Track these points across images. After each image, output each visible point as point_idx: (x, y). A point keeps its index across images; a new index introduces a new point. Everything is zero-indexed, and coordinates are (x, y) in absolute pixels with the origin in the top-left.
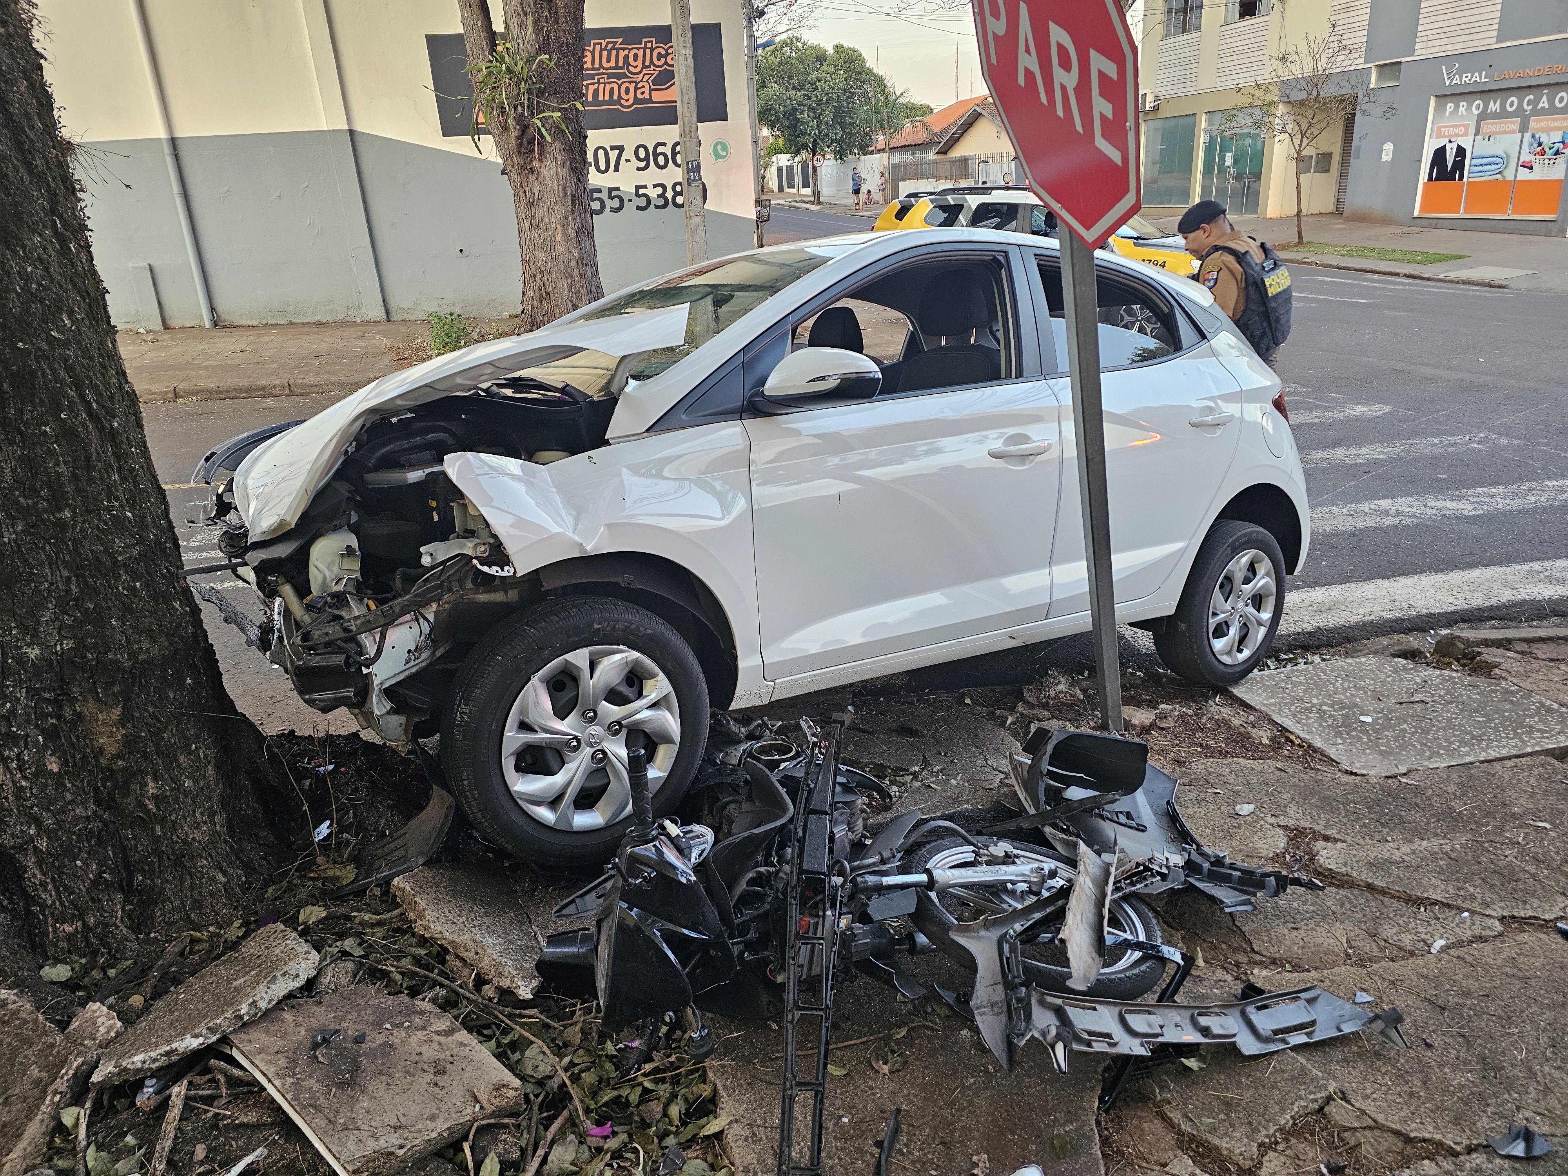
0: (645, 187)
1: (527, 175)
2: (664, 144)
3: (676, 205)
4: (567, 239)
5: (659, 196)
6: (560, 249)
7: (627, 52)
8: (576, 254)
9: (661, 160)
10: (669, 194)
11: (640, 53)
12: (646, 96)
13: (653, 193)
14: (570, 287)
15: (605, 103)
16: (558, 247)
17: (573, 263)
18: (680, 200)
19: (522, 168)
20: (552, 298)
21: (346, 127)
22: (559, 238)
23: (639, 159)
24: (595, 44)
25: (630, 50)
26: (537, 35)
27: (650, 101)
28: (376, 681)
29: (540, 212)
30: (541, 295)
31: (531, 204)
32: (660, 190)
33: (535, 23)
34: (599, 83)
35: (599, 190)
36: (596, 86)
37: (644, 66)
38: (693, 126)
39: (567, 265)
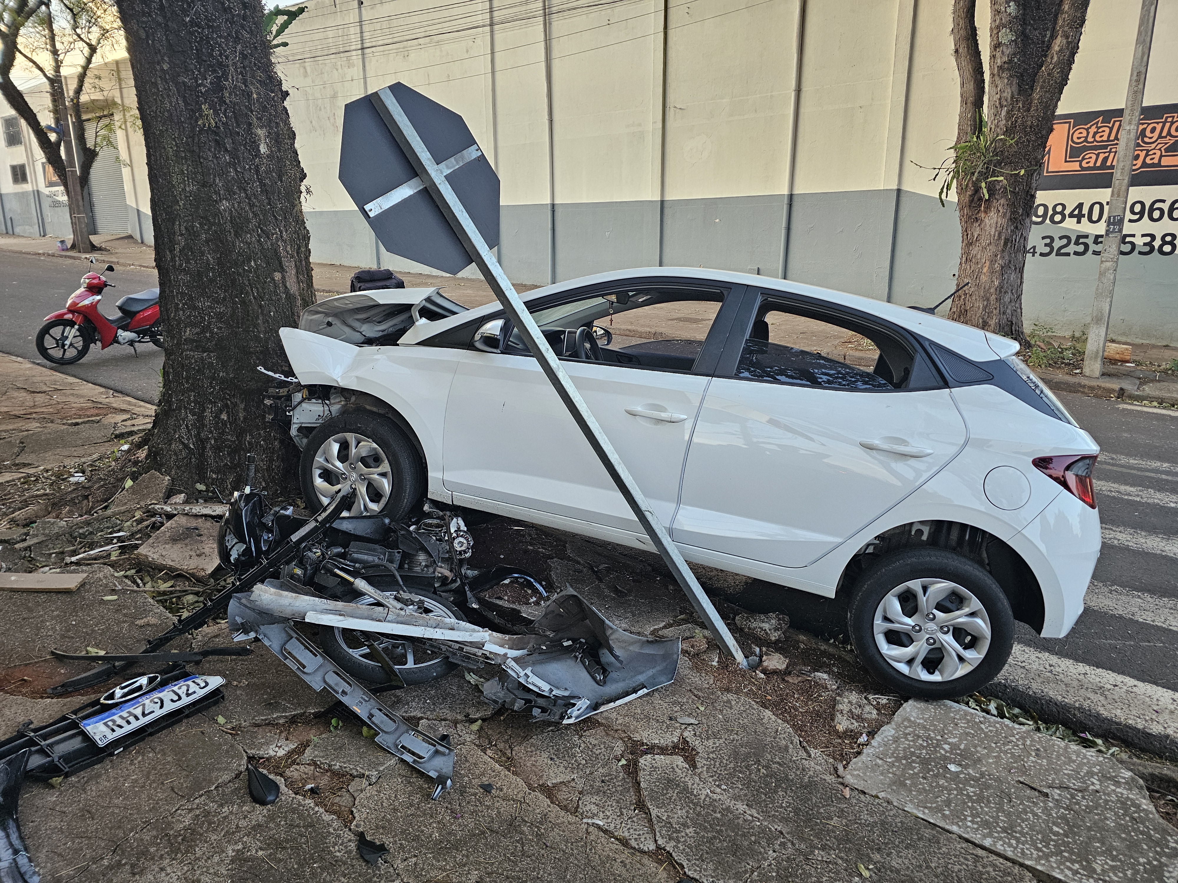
0: (1133, 236)
1: (972, 223)
2: (1163, 201)
3: (1161, 251)
4: (992, 272)
5: (1145, 244)
6: (984, 278)
7: (1145, 126)
8: (996, 283)
9: (1156, 214)
10: (1157, 244)
11: (1159, 127)
12: (1156, 161)
13: (1139, 241)
14: (985, 308)
15: (1098, 168)
16: (983, 276)
17: (992, 290)
18: (1167, 248)
19: (970, 218)
20: (968, 314)
21: (896, 187)
22: (985, 270)
23: (1133, 212)
24: (1115, 122)
25: (1149, 124)
26: (1007, 121)
27: (1159, 165)
28: (295, 420)
29: (975, 250)
30: (961, 311)
31: (970, 244)
32: (1148, 239)
33: (1008, 112)
34: (1110, 152)
35: (1086, 237)
36: (1107, 154)
37: (1160, 137)
38: (1124, 188)
39: (987, 291)
